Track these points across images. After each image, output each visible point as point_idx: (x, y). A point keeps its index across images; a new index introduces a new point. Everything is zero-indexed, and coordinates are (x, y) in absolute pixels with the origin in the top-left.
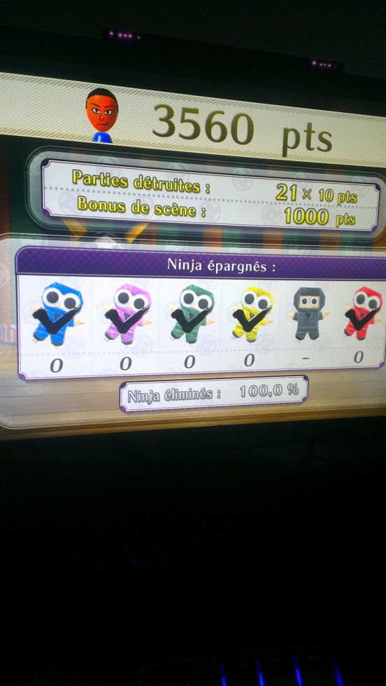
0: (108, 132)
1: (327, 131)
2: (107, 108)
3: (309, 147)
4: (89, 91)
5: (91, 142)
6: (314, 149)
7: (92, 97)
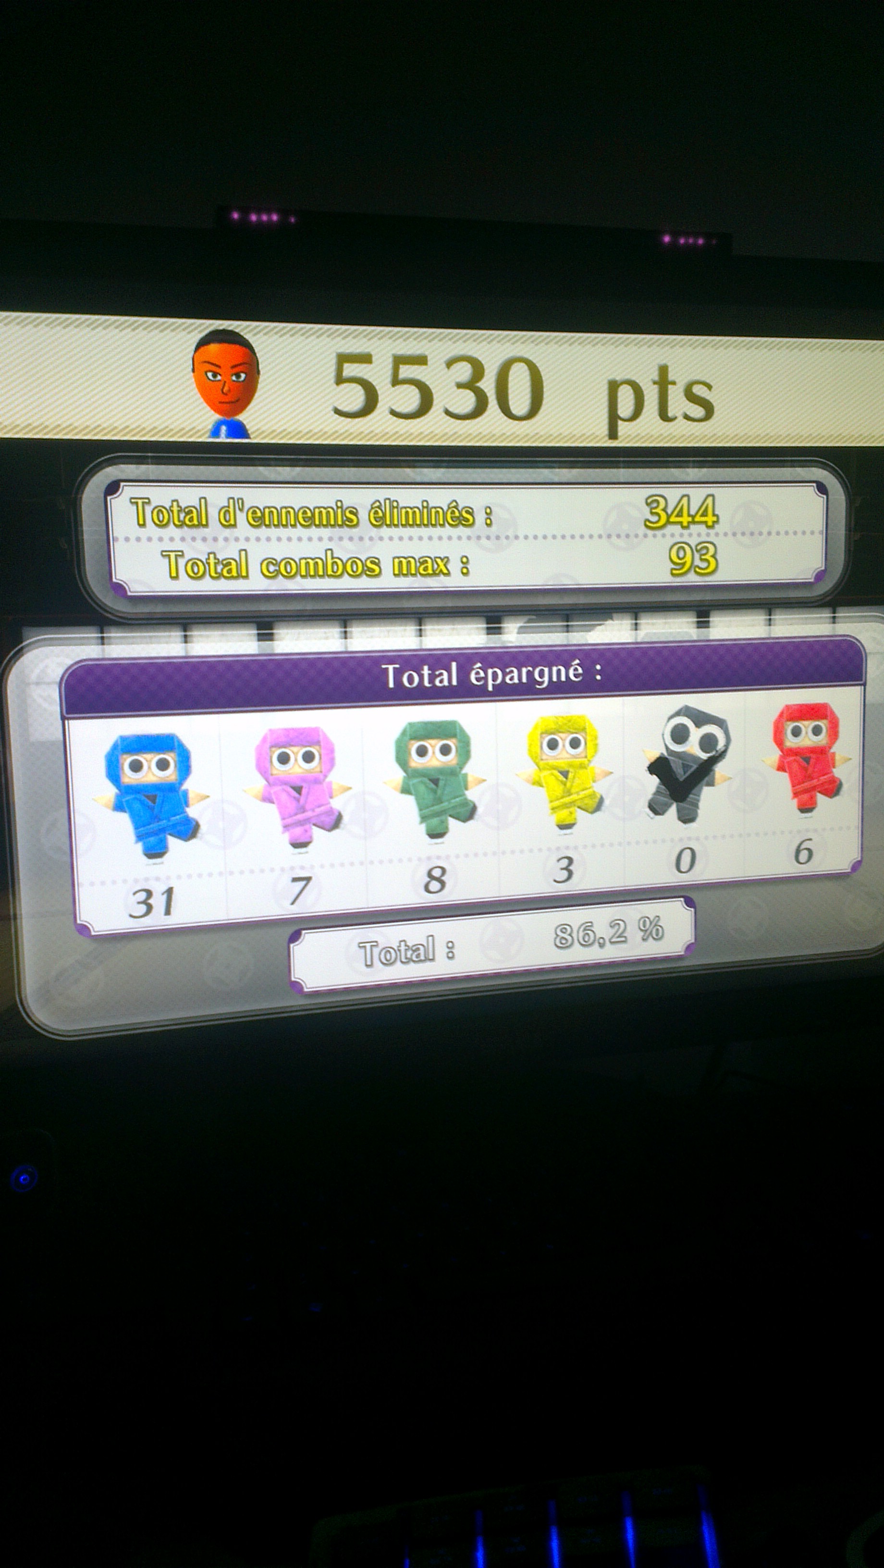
0: (242, 417)
1: (703, 379)
2: (236, 369)
3: (664, 415)
4: (197, 336)
5: (206, 439)
6: (675, 418)
7: (202, 349)
